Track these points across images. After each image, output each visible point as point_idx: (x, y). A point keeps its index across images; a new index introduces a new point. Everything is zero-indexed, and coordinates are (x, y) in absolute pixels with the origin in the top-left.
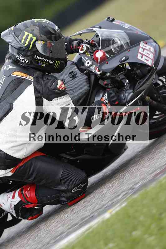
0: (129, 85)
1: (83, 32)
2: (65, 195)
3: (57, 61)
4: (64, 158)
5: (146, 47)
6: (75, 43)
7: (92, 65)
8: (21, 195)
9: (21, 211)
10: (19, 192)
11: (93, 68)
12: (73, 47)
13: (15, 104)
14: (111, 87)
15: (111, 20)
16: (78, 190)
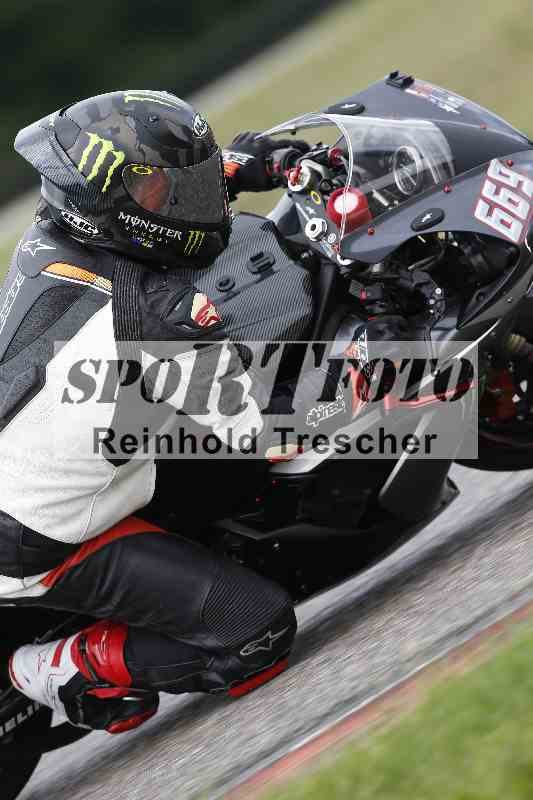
0: (442, 306)
1: (299, 125)
2: (216, 664)
4: (230, 533)
6: (278, 155)
7: (324, 234)
8: (79, 656)
9: (83, 704)
10: (73, 646)
11: (328, 245)
12: (271, 169)
14: (381, 310)
15: (401, 81)
16: (261, 651)
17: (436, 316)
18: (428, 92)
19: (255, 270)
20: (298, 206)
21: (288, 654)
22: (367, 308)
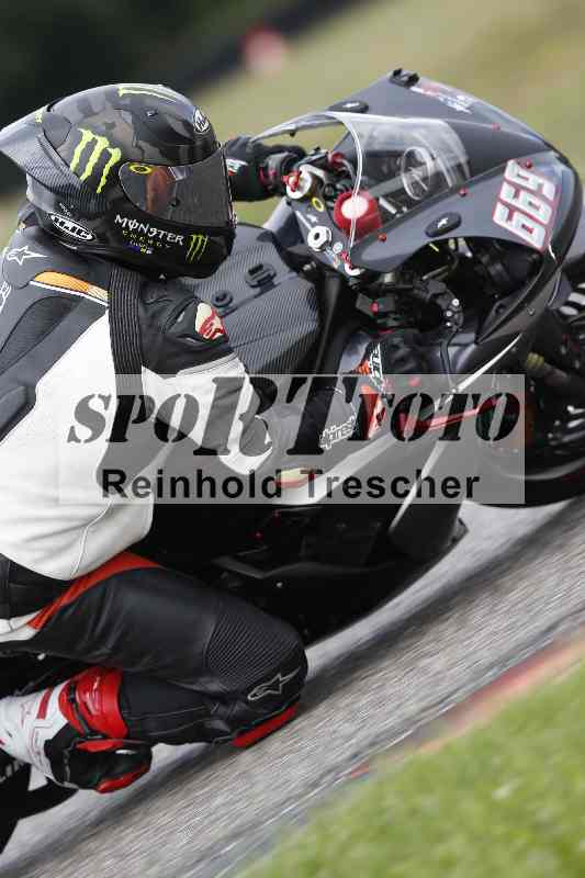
0: (460, 318)
1: (299, 125)
2: (222, 710)
3: (194, 237)
4: (230, 571)
5: (527, 179)
6: (274, 161)
7: (329, 244)
8: (68, 705)
9: (69, 760)
10: (61, 695)
11: (334, 256)
12: (267, 176)
13: (43, 387)
14: (395, 323)
15: (405, 79)
16: (269, 695)
17: (454, 329)
18: (435, 90)
19: (255, 283)
20: (298, 214)
21: (298, 698)
22: (379, 321)
